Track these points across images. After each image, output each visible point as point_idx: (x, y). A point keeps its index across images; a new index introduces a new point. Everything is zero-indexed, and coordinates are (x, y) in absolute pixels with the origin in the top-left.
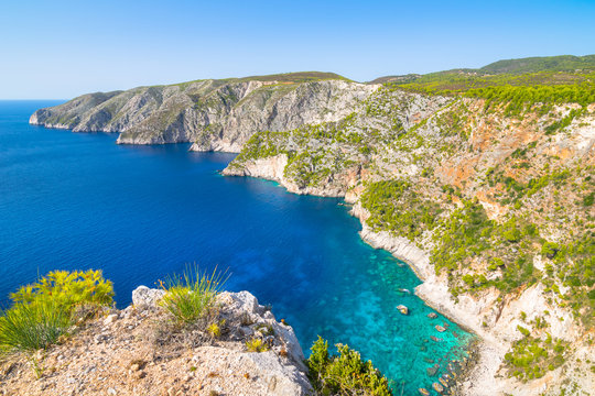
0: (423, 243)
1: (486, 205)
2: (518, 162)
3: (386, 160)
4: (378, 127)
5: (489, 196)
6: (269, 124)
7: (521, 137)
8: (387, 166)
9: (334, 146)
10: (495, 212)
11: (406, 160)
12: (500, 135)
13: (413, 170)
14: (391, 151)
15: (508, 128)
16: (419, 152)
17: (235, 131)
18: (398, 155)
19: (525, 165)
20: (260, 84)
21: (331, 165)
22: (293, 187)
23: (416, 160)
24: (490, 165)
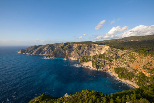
0: (133, 81)
1: (144, 73)
2: (149, 65)
3: (118, 63)
4: (112, 56)
5: (144, 71)
6: (82, 54)
7: (148, 60)
8: (118, 65)
9: (103, 60)
10: (147, 74)
11: (123, 63)
12: (144, 59)
13: (125, 65)
14: (119, 62)
15: (145, 58)
16: (125, 62)
17: (74, 55)
18: (121, 62)
19: (151, 66)
20: (77, 44)
21: (103, 64)
22: (95, 69)
23: (125, 63)
24: (143, 65)
